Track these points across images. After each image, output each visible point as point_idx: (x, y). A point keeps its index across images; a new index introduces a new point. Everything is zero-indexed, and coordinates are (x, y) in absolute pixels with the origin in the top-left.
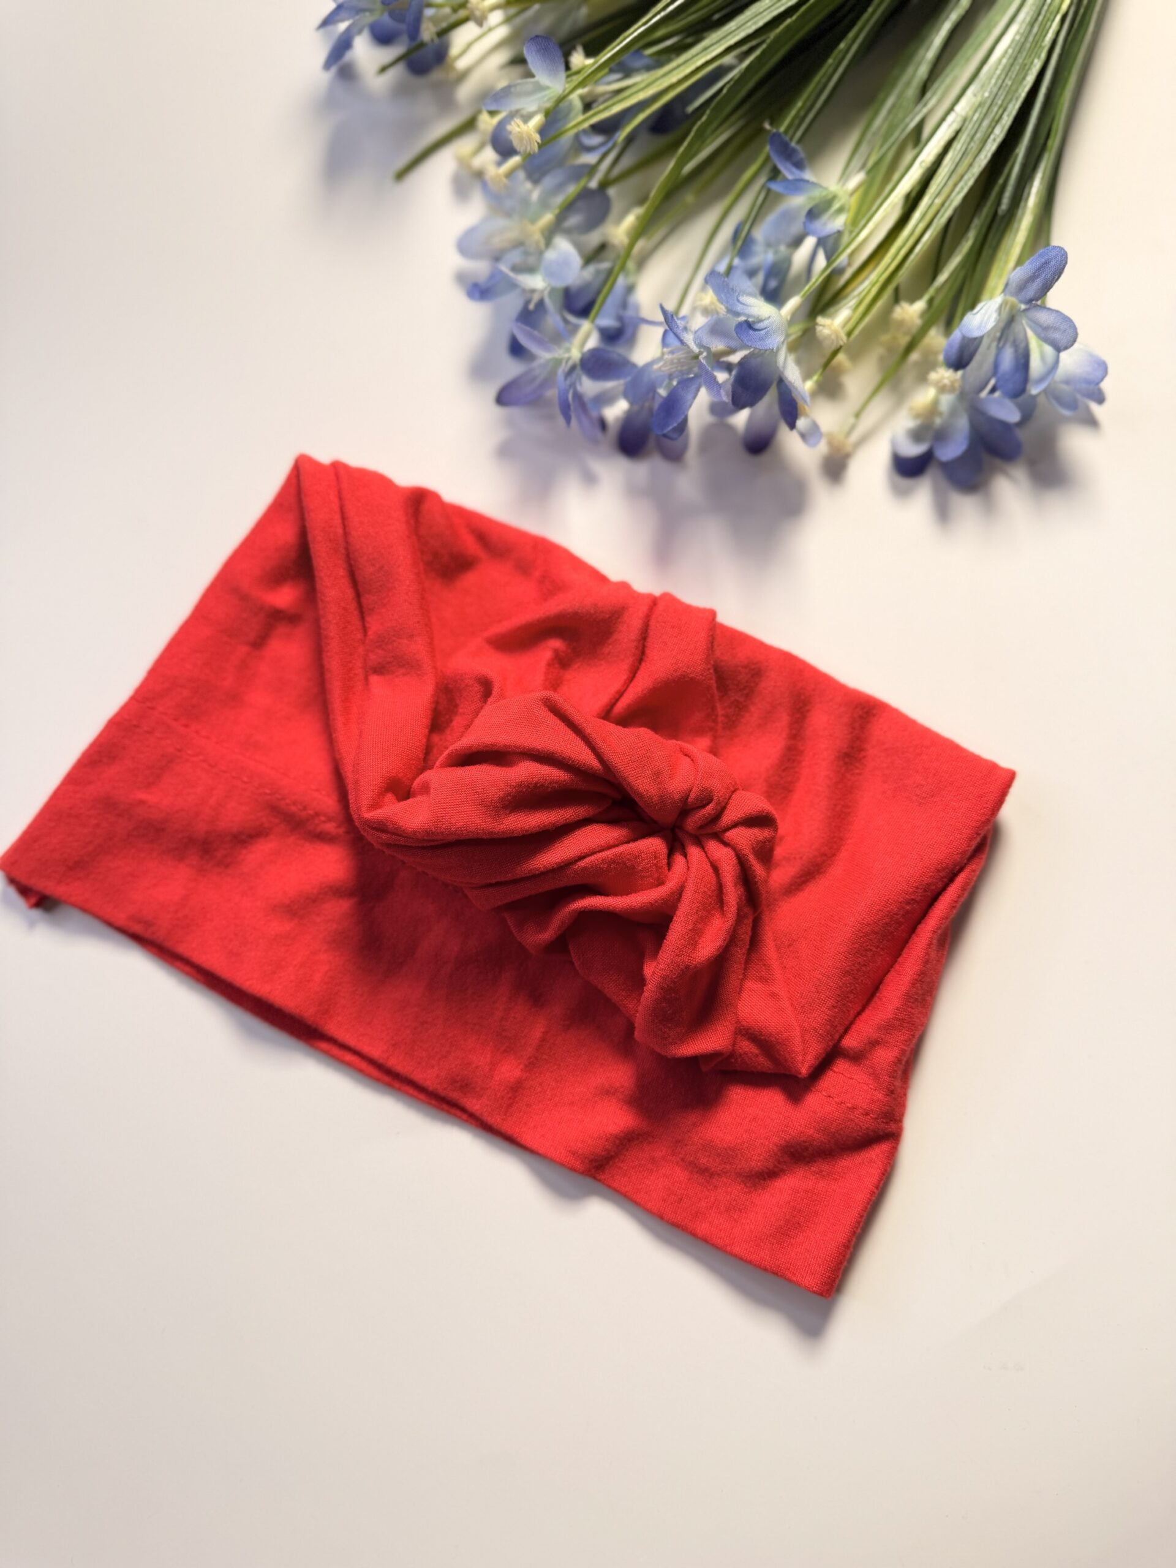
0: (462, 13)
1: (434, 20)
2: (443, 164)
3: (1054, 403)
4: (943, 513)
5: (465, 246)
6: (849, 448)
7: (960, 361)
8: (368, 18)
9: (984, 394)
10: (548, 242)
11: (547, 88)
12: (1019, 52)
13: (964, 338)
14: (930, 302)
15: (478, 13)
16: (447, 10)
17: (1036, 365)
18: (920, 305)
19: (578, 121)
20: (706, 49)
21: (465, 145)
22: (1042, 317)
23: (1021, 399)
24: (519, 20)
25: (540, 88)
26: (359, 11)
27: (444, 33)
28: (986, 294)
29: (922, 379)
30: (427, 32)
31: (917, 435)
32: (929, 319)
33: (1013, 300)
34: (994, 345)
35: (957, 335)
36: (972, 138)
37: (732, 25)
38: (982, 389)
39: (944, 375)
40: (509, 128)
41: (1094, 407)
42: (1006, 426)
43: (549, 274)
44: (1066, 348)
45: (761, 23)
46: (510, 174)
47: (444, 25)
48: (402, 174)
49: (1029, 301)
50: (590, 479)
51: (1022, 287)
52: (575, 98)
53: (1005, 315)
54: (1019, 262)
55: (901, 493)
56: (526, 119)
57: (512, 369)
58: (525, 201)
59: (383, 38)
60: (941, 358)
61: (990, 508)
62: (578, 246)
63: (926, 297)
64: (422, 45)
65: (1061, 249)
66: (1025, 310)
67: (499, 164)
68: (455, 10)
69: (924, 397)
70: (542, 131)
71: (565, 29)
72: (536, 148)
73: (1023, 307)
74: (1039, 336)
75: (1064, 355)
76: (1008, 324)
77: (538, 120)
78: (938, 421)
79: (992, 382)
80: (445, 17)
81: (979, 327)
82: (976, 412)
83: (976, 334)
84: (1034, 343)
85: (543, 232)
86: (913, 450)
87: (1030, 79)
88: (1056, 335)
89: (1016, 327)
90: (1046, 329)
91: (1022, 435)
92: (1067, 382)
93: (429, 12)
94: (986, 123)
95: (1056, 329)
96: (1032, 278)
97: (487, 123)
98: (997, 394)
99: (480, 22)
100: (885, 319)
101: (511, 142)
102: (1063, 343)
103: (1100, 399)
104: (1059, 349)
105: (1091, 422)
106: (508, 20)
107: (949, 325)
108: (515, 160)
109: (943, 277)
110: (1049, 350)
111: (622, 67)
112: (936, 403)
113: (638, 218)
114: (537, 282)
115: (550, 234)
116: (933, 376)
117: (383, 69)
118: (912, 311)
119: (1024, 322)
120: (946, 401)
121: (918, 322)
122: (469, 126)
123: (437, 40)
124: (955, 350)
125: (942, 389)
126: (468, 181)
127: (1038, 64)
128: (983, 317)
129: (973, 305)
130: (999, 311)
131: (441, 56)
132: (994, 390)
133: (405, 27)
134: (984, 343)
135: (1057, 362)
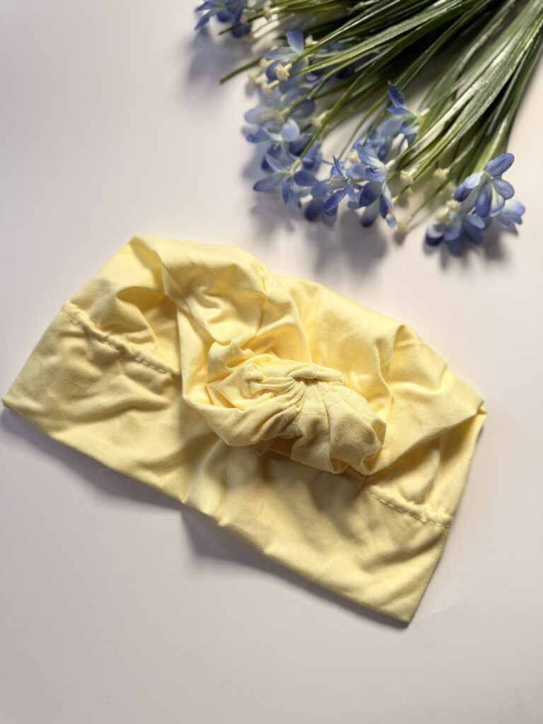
0: (260, 13)
1: (246, 14)
2: (242, 80)
3: (500, 222)
4: (444, 264)
5: (248, 117)
6: (407, 230)
7: (461, 198)
8: (218, 10)
9: (470, 214)
10: (286, 120)
11: (294, 52)
12: (504, 65)
13: (464, 188)
14: (451, 170)
15: (267, 14)
16: (254, 11)
17: (494, 204)
18: (446, 171)
19: (306, 69)
20: (366, 45)
21: (253, 72)
22: (500, 184)
23: (485, 218)
24: (284, 20)
25: (291, 52)
26: (215, 6)
27: (251, 21)
28: (476, 170)
29: (443, 203)
30: (244, 20)
31: (438, 228)
32: (450, 177)
33: (488, 174)
34: (477, 193)
35: (461, 186)
36: (479, 100)
37: (379, 35)
38: (469, 211)
39: (453, 203)
40: (276, 68)
41: (517, 226)
42: (477, 229)
43: (285, 135)
44: (508, 198)
45: (392, 37)
46: (273, 88)
47: (251, 17)
48: (223, 81)
49: (495, 176)
50: (290, 229)
51: (492, 169)
52: (306, 59)
53: (483, 181)
54: (493, 158)
55: (428, 252)
56: (284, 64)
57: (262, 175)
58: (277, 101)
59: (222, 19)
60: (453, 195)
61: (465, 263)
62: (299, 124)
63: (450, 168)
64: (240, 25)
65: (512, 155)
66: (493, 180)
67: (269, 82)
68: (257, 12)
69: (443, 212)
70: (290, 71)
71: (305, 27)
72: (287, 78)
73: (492, 178)
74: (497, 191)
75: (507, 202)
76: (485, 183)
77: (289, 66)
78: (448, 223)
79: (474, 209)
80: (253, 14)
81: (472, 184)
82: (465, 221)
83: (470, 187)
84: (494, 194)
85: (284, 116)
86: (435, 235)
87: (507, 77)
88: (505, 192)
89: (488, 186)
90: (501, 189)
91: (484, 234)
92: (507, 213)
93: (245, 11)
94: (485, 94)
95: (505, 190)
96: (498, 166)
97: (265, 63)
98: (475, 215)
99: (268, 18)
100: (430, 175)
101: (275, 74)
102: (507, 196)
103: (520, 222)
104: (505, 198)
105: (515, 232)
106: (279, 19)
107: (458, 181)
108: (276, 82)
109: (458, 160)
110: (501, 198)
111: (328, 47)
112: (448, 215)
113: (327, 115)
114: (279, 138)
115: (287, 117)
116: (449, 203)
117: (221, 33)
118: (443, 173)
119: (492, 185)
120: (453, 214)
121: (445, 178)
122: (256, 63)
123: (247, 23)
124: (459, 193)
125: (452, 209)
126: (253, 88)
127: (511, 72)
128: (474, 180)
129: (469, 174)
130: (482, 178)
131: (247, 30)
132: (474, 212)
133: (234, 16)
134: (473, 192)
135: (504, 204)
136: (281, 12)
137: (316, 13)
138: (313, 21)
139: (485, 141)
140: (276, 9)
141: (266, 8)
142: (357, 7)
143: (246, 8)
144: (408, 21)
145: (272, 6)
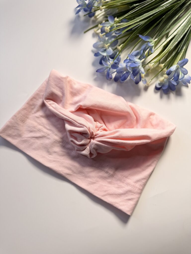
0: (98, 8)
1: (94, 9)
2: (91, 32)
3: (182, 83)
4: (161, 97)
5: (95, 46)
6: (150, 85)
7: (168, 74)
8: (83, 7)
9: (171, 80)
10: (108, 48)
11: (111, 23)
12: (185, 27)
13: (170, 70)
14: (165, 64)
15: (101, 9)
16: (96, 8)
17: (180, 77)
18: (163, 64)
19: (115, 29)
20: (136, 20)
21: (95, 29)
22: (183, 69)
23: (177, 81)
24: (107, 11)
25: (110, 23)
26: (82, 6)
27: (95, 11)
28: (174, 64)
29: (162, 75)
30: (93, 11)
31: (159, 84)
32: (165, 66)
33: (179, 66)
34: (174, 72)
35: (169, 70)
36: (176, 39)
37: (141, 17)
38: (171, 79)
39: (166, 76)
40: (105, 28)
41: (188, 84)
42: (174, 85)
43: (108, 53)
44: (186, 75)
45: (146, 17)
46: (103, 36)
48: (85, 32)
49: (181, 67)
51: (180, 64)
52: (115, 25)
53: (177, 68)
54: (180, 60)
55: (155, 92)
56: (108, 27)
58: (105, 40)
59: (85, 10)
60: (166, 72)
61: (169, 97)
62: (112, 49)
63: (165, 63)
64: (91, 12)
65: (187, 59)
66: (180, 68)
67: (102, 34)
68: (97, 8)
69: (162, 79)
70: (110, 29)
71: (114, 13)
72: (109, 32)
73: (180, 67)
74: (181, 72)
75: (185, 76)
76: (177, 69)
77: (110, 27)
78: (164, 82)
79: (173, 78)
80: (96, 9)
82: (170, 82)
83: (172, 70)
85: (108, 46)
86: (158, 86)
87: (186, 31)
88: (184, 72)
89: (178, 70)
90: (183, 71)
91: (176, 87)
92: (185, 80)
93: (93, 8)
94: (178, 37)
95: (185, 71)
96: (182, 63)
97: (100, 26)
98: (173, 80)
99: (101, 10)
100: (158, 66)
101: (105, 30)
103: (189, 83)
104: (184, 75)
105: (187, 86)
106: (105, 11)
107: (167, 68)
108: (104, 33)
109: (168, 60)
110: (183, 74)
111: (122, 21)
112: (164, 80)
113: (123, 46)
114: (105, 54)
116: (164, 76)
117: (85, 15)
118: (162, 65)
119: (180, 69)
120: (165, 80)
121: (163, 67)
122: (97, 26)
123: (94, 12)
124: (168, 72)
125: (165, 78)
126: (95, 35)
127: (187, 29)
128: (173, 68)
129: (171, 66)
130: (176, 67)
131: (94, 14)
132: (173, 79)
133: (89, 9)
134: (173, 72)
135: (184, 76)
136: (106, 8)
137: (118, 8)
138: (117, 11)
139: (177, 54)
140: (104, 7)
141: (101, 7)
142: (132, 6)
143: (94, 7)
144: (151, 12)
145: (102, 6)
